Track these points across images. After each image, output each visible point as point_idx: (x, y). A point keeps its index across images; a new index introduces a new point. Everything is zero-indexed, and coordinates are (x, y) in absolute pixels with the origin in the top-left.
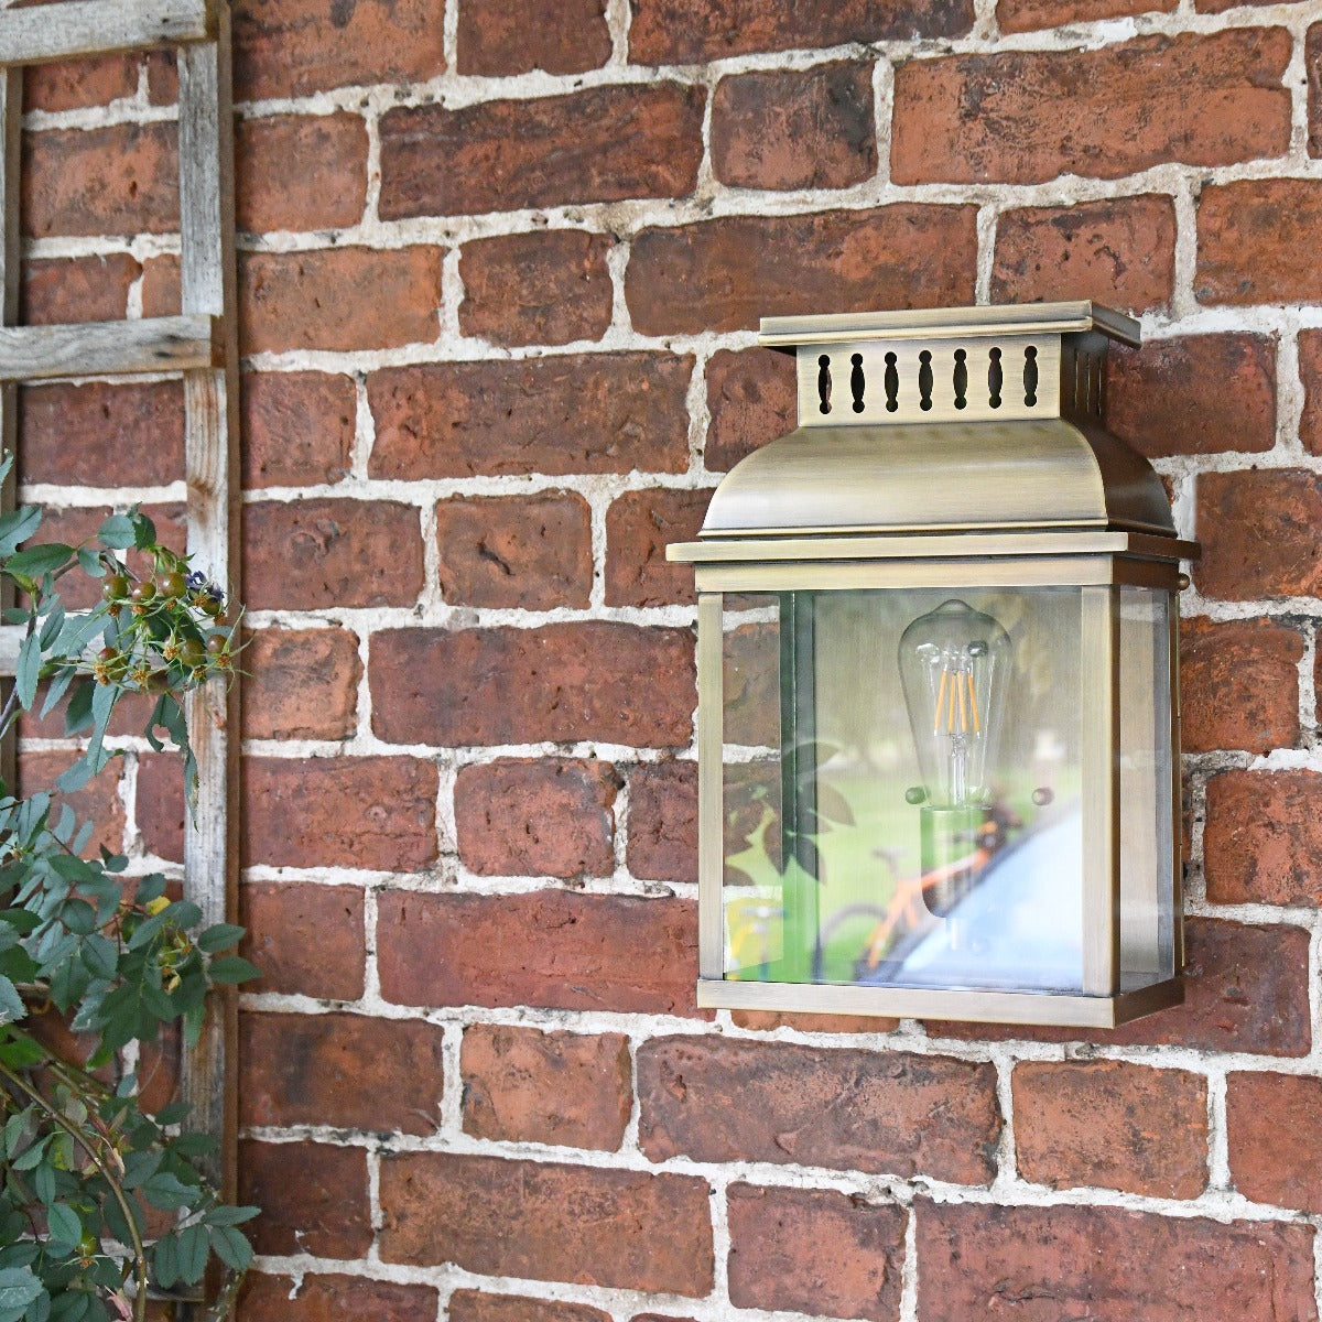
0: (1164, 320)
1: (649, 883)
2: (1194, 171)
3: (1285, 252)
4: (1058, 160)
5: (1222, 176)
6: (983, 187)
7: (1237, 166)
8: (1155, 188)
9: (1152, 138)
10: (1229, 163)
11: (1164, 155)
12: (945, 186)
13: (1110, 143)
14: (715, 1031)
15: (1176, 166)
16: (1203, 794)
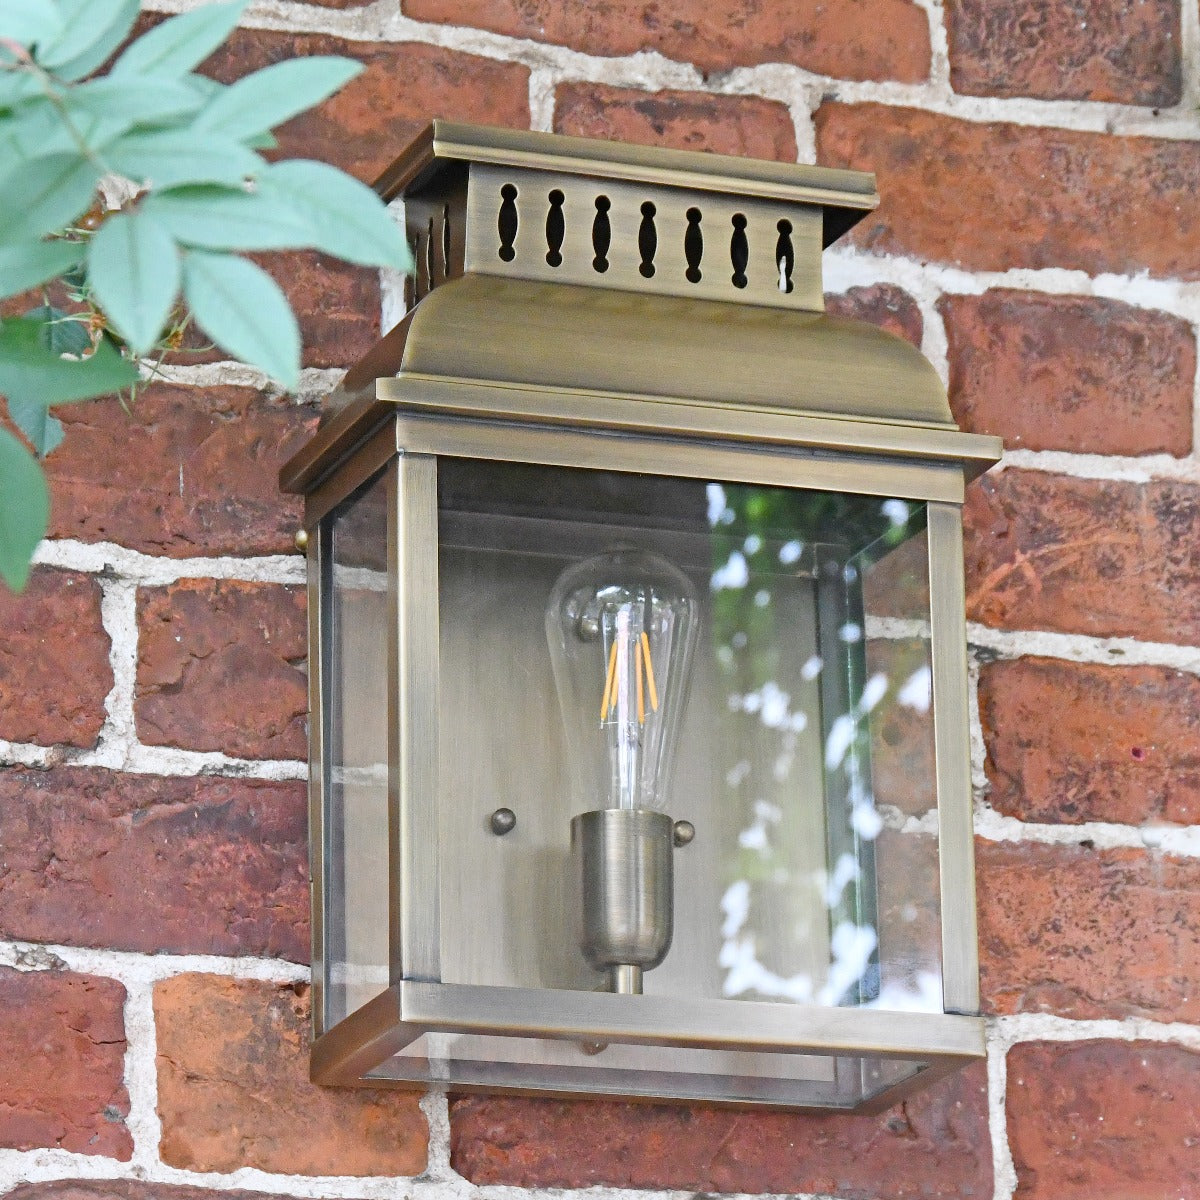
1: (23, 947)
2: (815, 79)
3: (931, 197)
4: (638, 30)
5: (850, 92)
6: (536, 45)
7: (867, 85)
8: (763, 91)
9: (759, 30)
10: (859, 78)
11: (778, 53)
12: (484, 34)
13: (709, 24)
14: (132, 1176)
15: (792, 70)
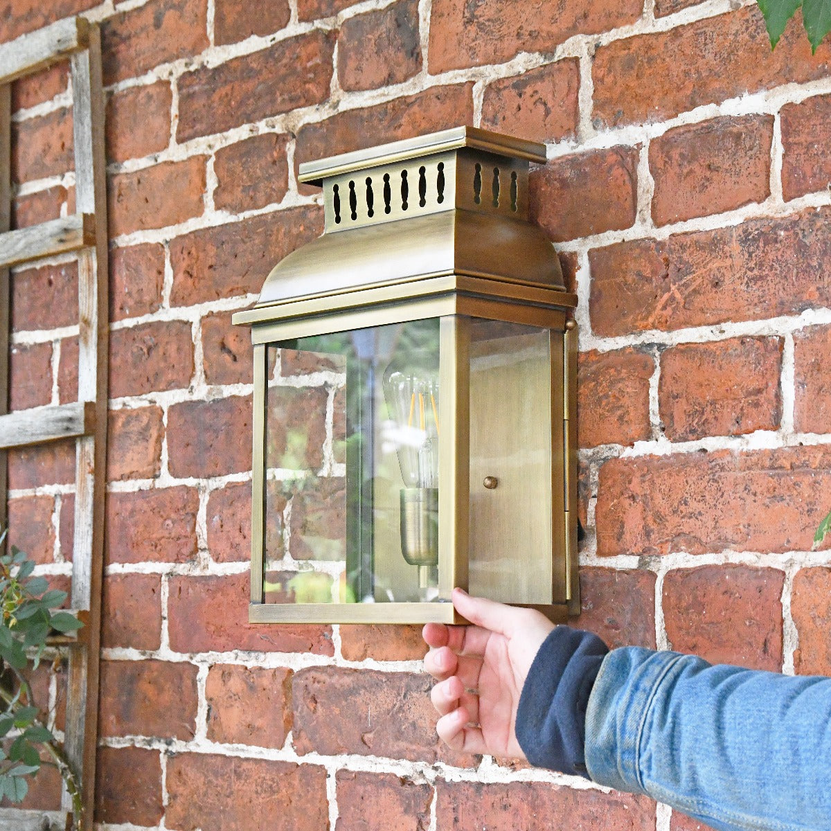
0: (573, 144)
1: (301, 562)
2: (590, 38)
3: (639, 86)
4: (517, 43)
5: (606, 39)
6: (477, 68)
7: (614, 31)
8: (569, 54)
9: (566, 20)
10: (609, 30)
11: (573, 30)
12: (457, 72)
13: (544, 27)
14: (333, 663)
15: (580, 37)
16: (596, 478)
